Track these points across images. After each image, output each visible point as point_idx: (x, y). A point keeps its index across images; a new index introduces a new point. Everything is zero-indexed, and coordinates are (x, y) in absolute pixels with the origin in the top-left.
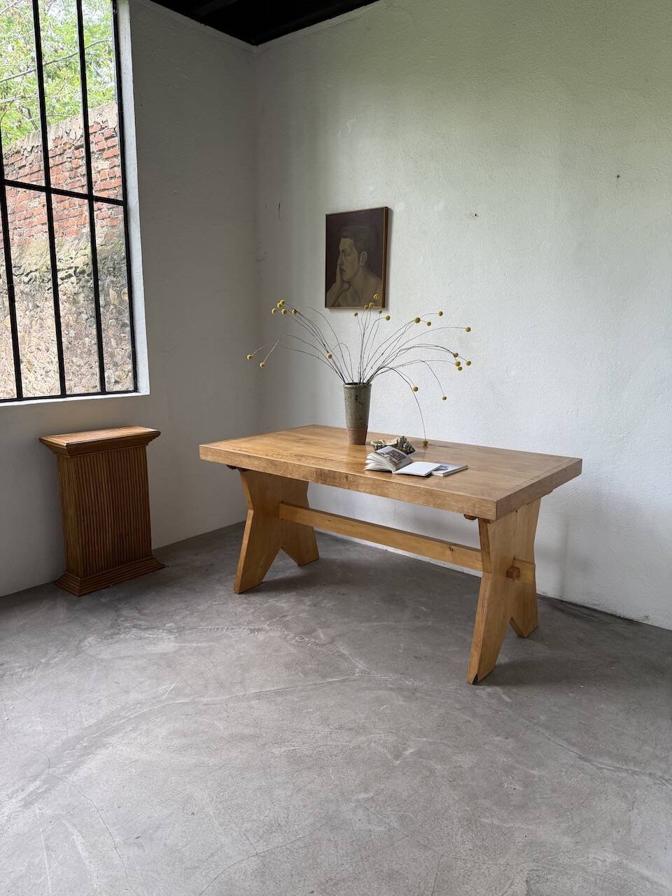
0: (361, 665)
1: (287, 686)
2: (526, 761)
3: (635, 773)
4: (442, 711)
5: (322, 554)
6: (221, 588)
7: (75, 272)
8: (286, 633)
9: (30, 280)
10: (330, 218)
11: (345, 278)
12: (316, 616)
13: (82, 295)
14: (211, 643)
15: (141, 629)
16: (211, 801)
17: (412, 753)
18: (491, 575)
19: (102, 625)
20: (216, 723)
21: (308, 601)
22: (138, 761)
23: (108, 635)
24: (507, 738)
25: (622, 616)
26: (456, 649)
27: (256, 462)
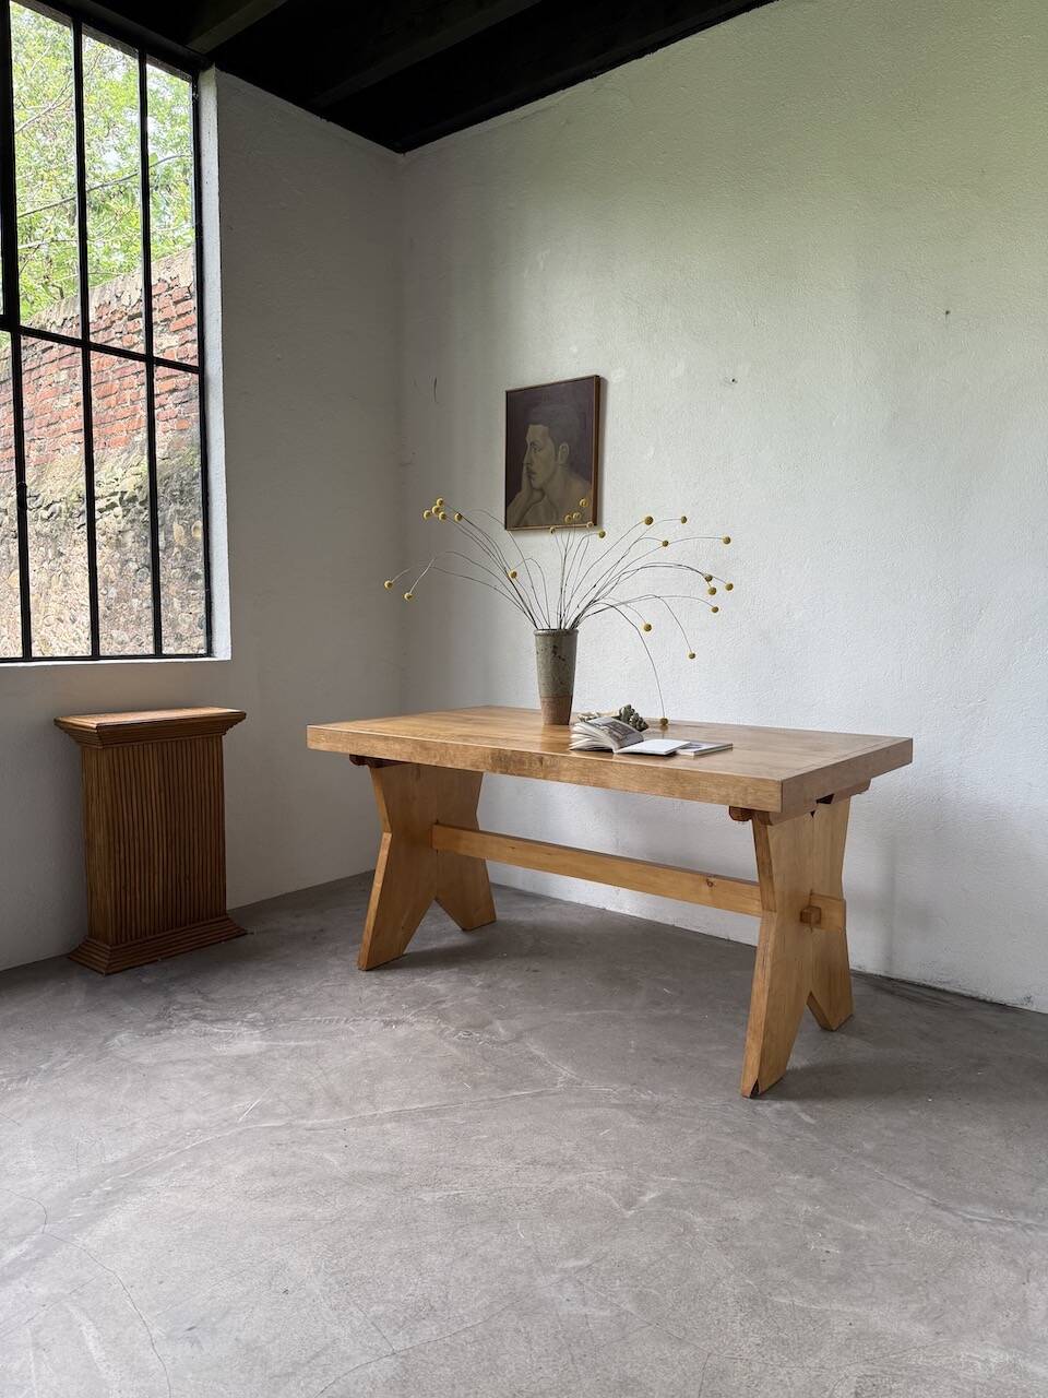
0: (566, 1071)
1: (445, 1102)
2: (844, 1211)
3: (1028, 1226)
4: (702, 1137)
5: (500, 915)
6: (338, 962)
7: (121, 499)
8: (443, 1026)
9: (51, 515)
10: (512, 397)
11: (537, 483)
12: (491, 1002)
13: (132, 533)
14: (319, 1041)
15: (206, 1021)
16: (316, 1273)
17: (653, 1199)
18: (775, 915)
19: (142, 1015)
20: (327, 1156)
21: (478, 980)
22: (194, 1212)
23: (150, 1030)
24: (811, 1177)
25: (988, 999)
26: (722, 1048)
27: (397, 747)
